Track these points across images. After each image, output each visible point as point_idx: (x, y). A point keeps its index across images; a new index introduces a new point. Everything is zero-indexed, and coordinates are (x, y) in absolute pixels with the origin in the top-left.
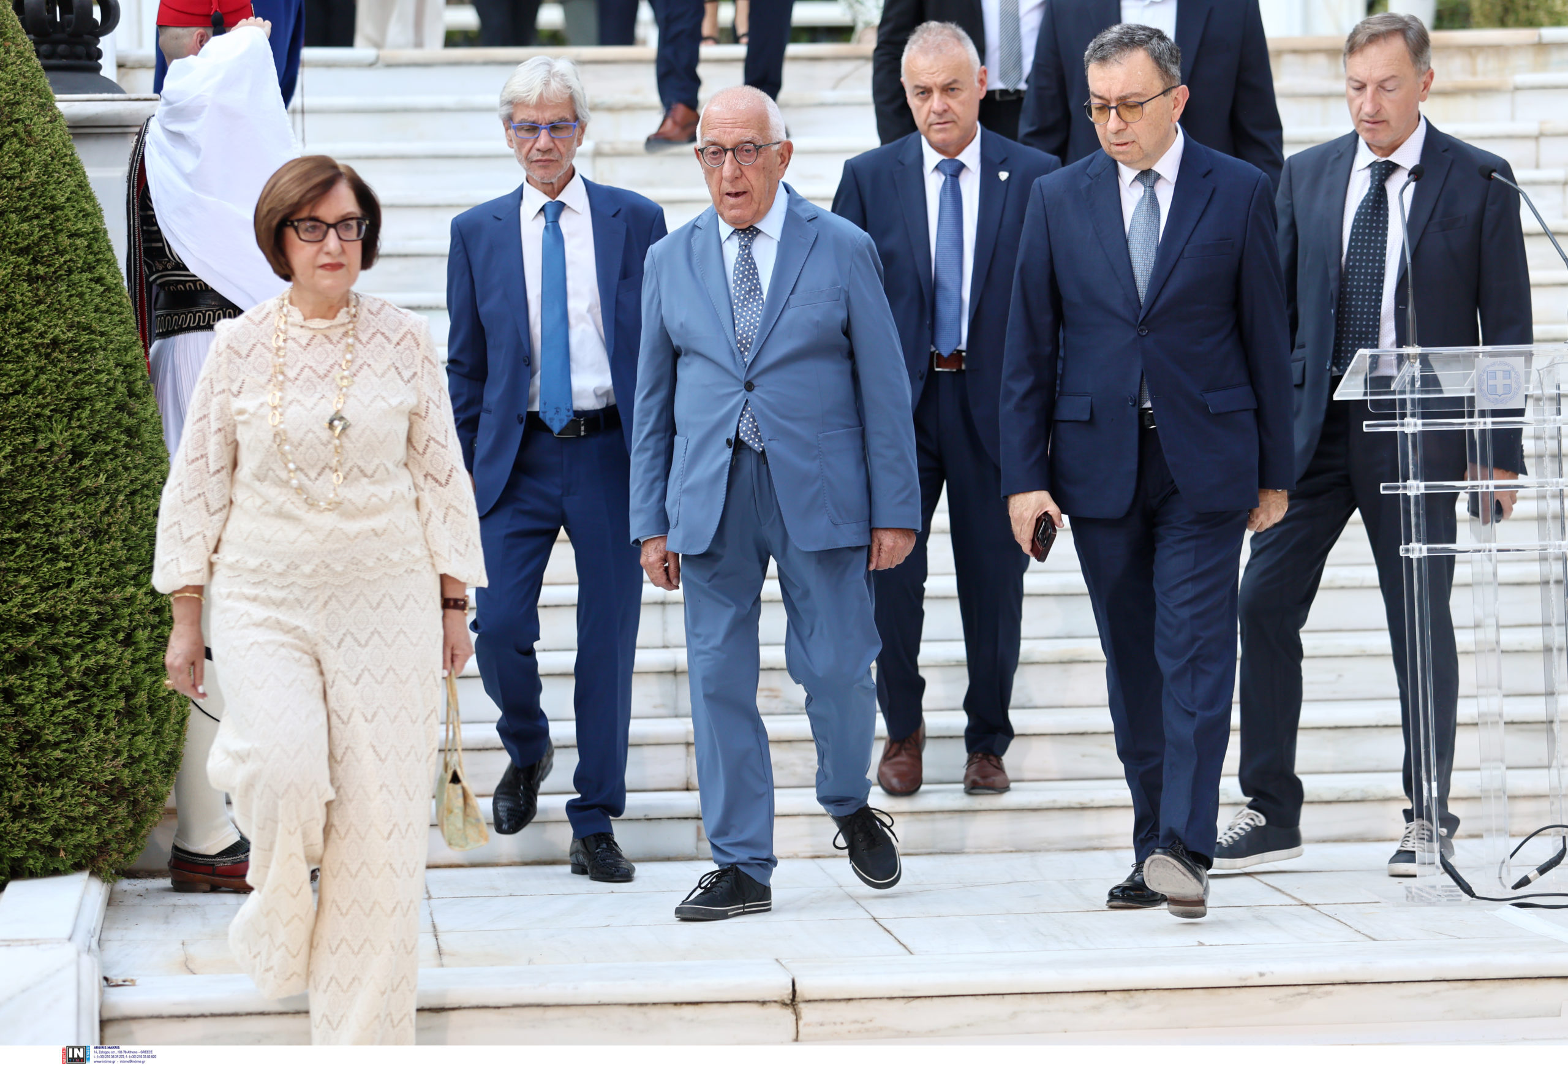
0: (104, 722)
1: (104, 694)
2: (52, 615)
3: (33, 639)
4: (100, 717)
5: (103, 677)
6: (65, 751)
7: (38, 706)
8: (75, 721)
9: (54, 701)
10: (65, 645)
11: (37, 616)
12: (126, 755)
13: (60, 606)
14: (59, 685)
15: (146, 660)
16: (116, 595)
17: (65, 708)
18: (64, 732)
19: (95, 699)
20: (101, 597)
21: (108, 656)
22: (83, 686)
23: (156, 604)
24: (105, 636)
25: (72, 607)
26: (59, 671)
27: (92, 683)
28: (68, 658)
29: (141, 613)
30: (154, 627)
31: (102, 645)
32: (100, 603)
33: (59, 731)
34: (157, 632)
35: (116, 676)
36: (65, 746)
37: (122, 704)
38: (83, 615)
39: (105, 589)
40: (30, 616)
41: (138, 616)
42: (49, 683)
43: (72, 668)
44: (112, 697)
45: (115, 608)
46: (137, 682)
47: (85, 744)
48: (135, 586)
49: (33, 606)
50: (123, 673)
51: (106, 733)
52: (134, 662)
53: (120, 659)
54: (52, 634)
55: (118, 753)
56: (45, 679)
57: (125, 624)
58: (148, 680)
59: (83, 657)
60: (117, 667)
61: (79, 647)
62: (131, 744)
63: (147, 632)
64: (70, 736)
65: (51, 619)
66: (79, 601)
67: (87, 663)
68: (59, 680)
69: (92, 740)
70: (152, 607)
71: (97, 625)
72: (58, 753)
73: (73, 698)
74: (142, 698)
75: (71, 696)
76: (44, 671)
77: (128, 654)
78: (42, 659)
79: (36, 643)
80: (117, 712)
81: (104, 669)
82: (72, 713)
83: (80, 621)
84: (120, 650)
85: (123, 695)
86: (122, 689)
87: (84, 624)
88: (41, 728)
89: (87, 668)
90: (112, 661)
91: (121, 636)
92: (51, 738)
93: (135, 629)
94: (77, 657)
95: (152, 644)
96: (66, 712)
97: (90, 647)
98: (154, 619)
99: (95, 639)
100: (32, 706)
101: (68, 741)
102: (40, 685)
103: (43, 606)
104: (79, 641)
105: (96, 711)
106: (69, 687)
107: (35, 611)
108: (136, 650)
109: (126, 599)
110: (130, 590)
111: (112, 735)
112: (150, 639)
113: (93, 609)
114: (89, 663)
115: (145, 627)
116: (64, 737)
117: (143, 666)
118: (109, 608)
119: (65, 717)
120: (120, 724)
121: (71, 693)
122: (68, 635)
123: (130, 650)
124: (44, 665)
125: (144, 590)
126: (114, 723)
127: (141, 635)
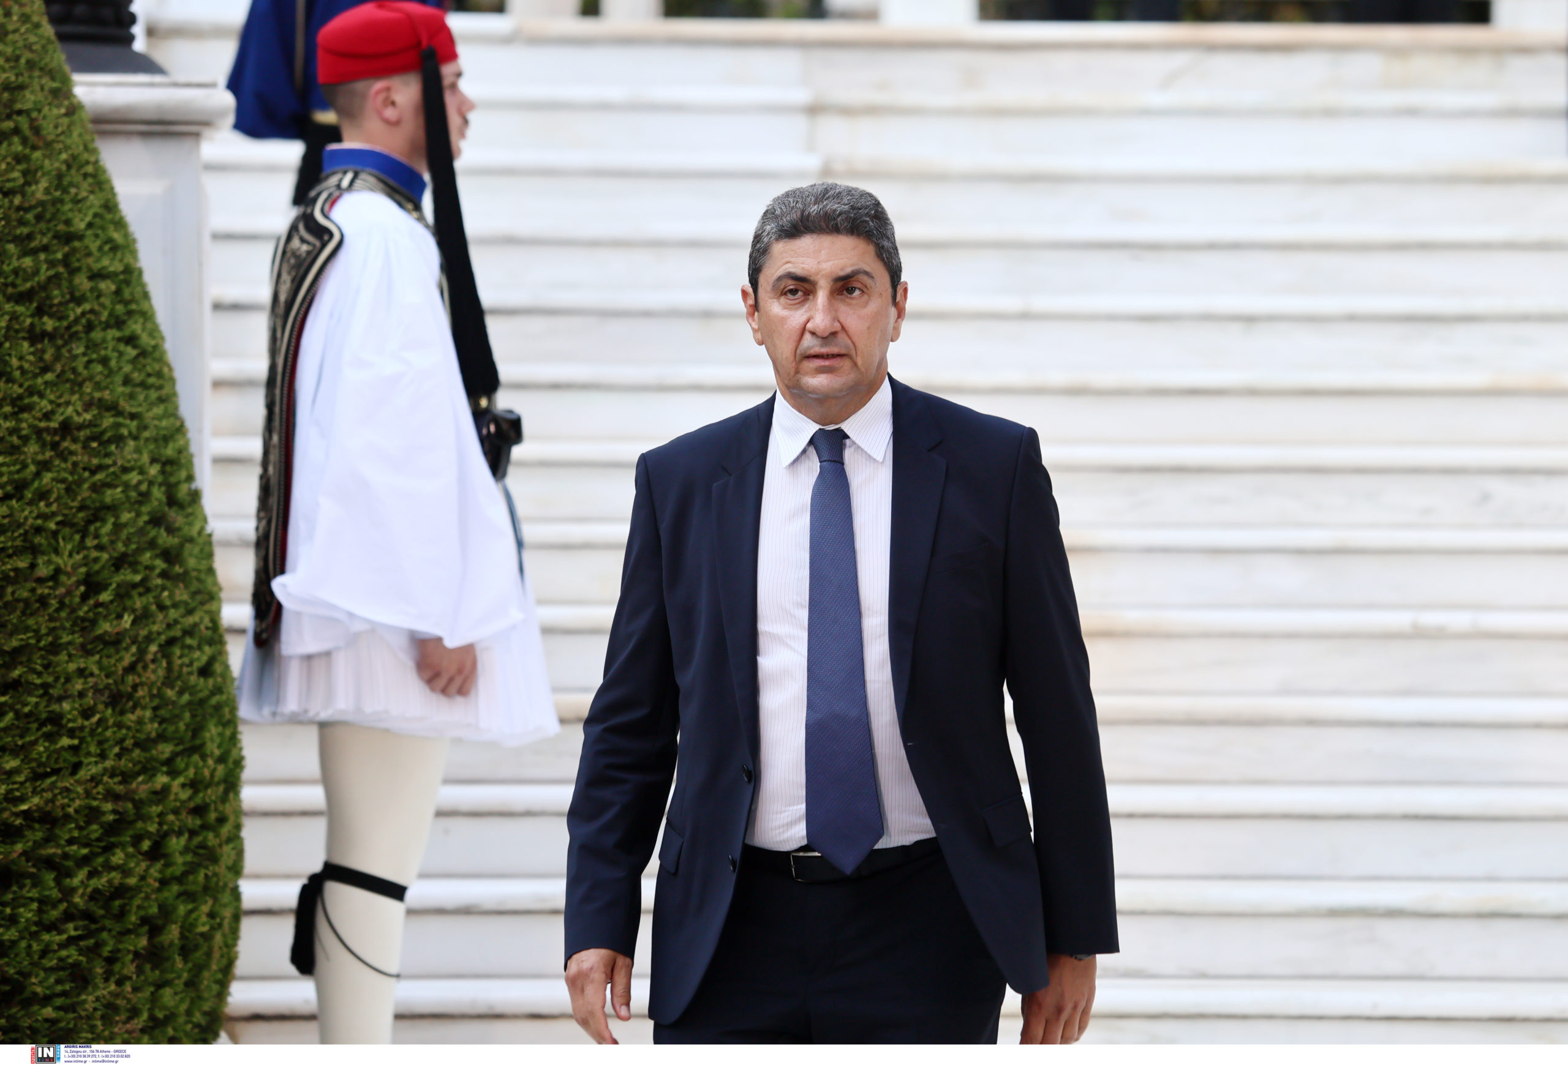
0: (117, 967)
1: (118, 927)
2: (49, 813)
3: (19, 847)
4: (111, 960)
5: (117, 903)
6: (58, 1008)
7: (23, 944)
8: (76, 965)
9: (46, 937)
10: (66, 856)
11: (26, 814)
12: (145, 1016)
13: (61, 801)
14: (55, 914)
15: (180, 879)
16: (141, 787)
17: (62, 946)
18: (58, 982)
19: (105, 935)
20: (120, 789)
21: (126, 872)
22: (88, 916)
23: (198, 800)
24: (123, 846)
25: (78, 803)
26: (55, 894)
27: (101, 912)
28: (70, 874)
29: (176, 812)
30: (193, 833)
31: (118, 858)
32: (116, 797)
33: (52, 980)
34: (197, 840)
35: (137, 902)
36: (59, 1001)
37: (143, 942)
38: (93, 814)
39: (127, 778)
40: (17, 815)
41: (171, 817)
42: (40, 911)
43: (73, 890)
44: (128, 932)
45: (138, 804)
46: (166, 911)
47: (89, 1000)
48: (168, 773)
49: (22, 799)
50: (147, 898)
51: (119, 983)
52: (164, 882)
53: (143, 878)
54: (47, 840)
55: (134, 1012)
56: (35, 906)
57: (153, 828)
58: (182, 909)
59: (91, 875)
60: (137, 889)
61: (85, 860)
62: (154, 999)
63: (183, 840)
64: (67, 987)
65: (47, 819)
66: (88, 794)
67: (95, 883)
68: (54, 906)
69: (99, 993)
70: (192, 805)
71: (112, 829)
72: (48, 1012)
73: (73, 933)
74: (173, 933)
75: (71, 929)
76: (33, 893)
77: (155, 872)
78: (32, 876)
79: (24, 853)
80: (137, 954)
81: (121, 891)
82: (72, 954)
83: (88, 823)
84: (144, 865)
85: (145, 929)
86: (144, 920)
87: (95, 827)
88: (26, 975)
89: (96, 891)
90: (132, 881)
91: (146, 845)
92: (39, 990)
93: (165, 835)
94: (82, 874)
95: (189, 858)
96: (64, 953)
97: (100, 860)
98: (194, 822)
99: (109, 849)
100: (14, 943)
101: (64, 994)
102: (27, 914)
103: (36, 800)
104: (85, 851)
105: (106, 951)
106: (68, 917)
107: (24, 807)
108: (167, 865)
109: (155, 793)
110: (162, 779)
111: (128, 987)
112: (186, 850)
113: (108, 806)
114: (100, 882)
115: (179, 834)
116: (59, 988)
117: (175, 888)
118: (130, 805)
119: (61, 959)
120: (140, 971)
121: (70, 926)
122: (71, 841)
123: (158, 865)
124: (34, 885)
125: (181, 780)
126: (130, 969)
127: (176, 844)
